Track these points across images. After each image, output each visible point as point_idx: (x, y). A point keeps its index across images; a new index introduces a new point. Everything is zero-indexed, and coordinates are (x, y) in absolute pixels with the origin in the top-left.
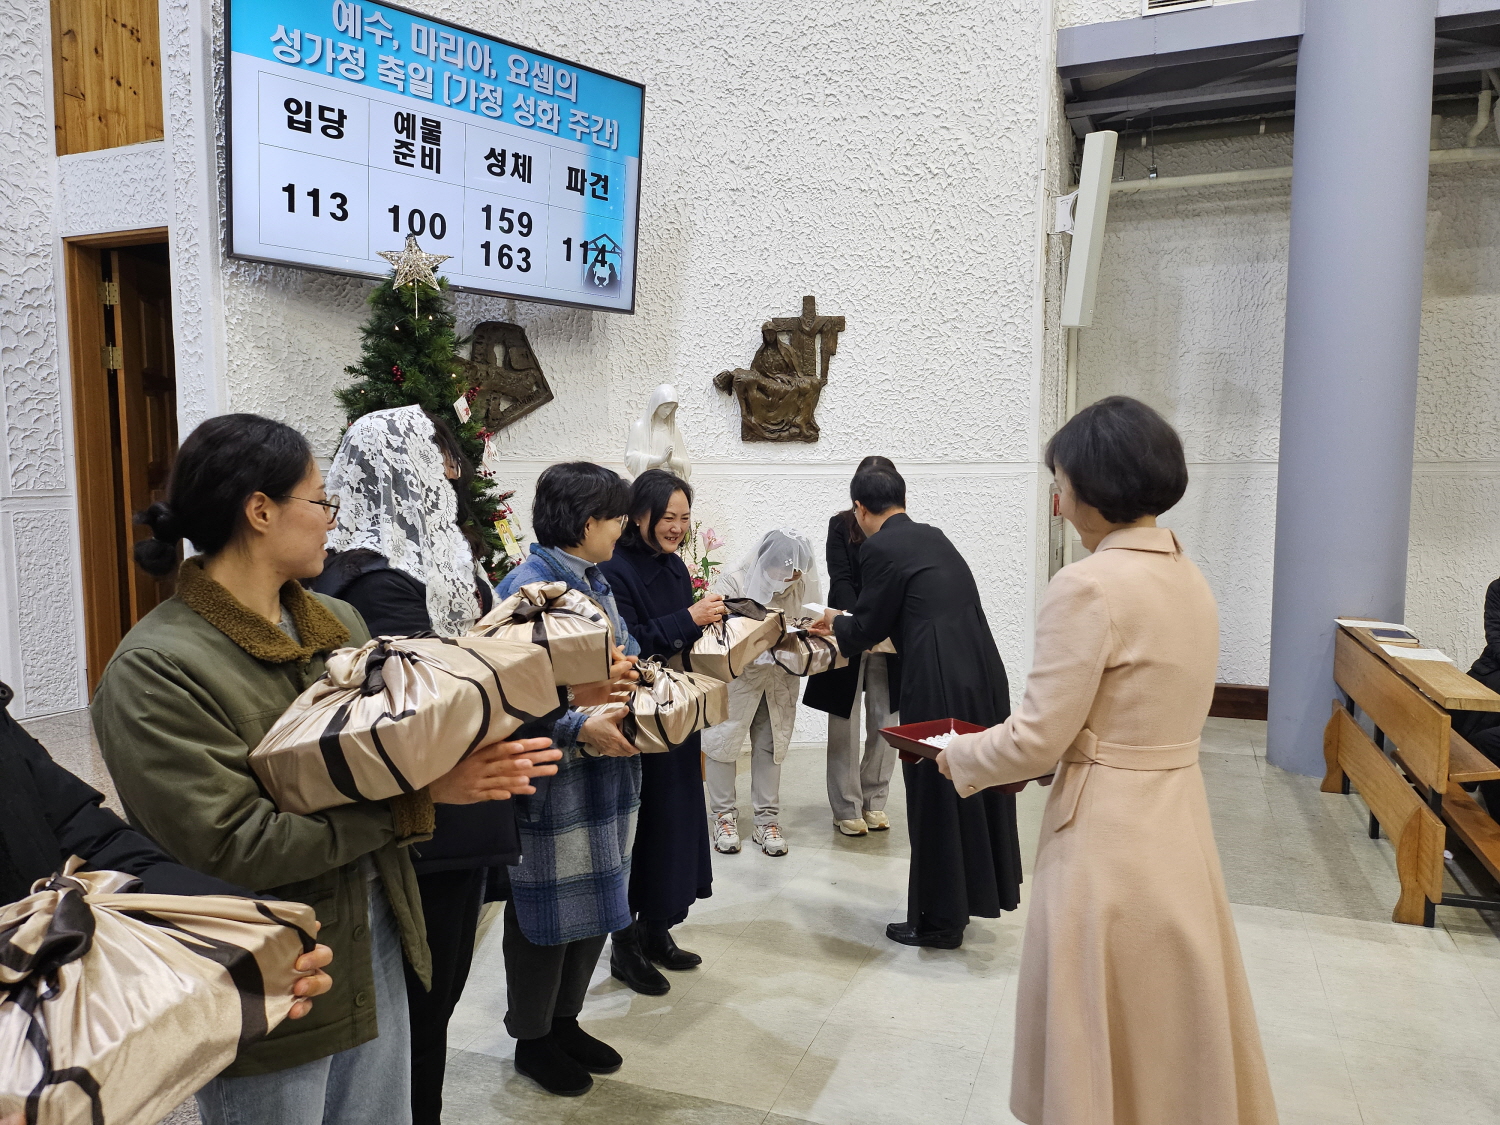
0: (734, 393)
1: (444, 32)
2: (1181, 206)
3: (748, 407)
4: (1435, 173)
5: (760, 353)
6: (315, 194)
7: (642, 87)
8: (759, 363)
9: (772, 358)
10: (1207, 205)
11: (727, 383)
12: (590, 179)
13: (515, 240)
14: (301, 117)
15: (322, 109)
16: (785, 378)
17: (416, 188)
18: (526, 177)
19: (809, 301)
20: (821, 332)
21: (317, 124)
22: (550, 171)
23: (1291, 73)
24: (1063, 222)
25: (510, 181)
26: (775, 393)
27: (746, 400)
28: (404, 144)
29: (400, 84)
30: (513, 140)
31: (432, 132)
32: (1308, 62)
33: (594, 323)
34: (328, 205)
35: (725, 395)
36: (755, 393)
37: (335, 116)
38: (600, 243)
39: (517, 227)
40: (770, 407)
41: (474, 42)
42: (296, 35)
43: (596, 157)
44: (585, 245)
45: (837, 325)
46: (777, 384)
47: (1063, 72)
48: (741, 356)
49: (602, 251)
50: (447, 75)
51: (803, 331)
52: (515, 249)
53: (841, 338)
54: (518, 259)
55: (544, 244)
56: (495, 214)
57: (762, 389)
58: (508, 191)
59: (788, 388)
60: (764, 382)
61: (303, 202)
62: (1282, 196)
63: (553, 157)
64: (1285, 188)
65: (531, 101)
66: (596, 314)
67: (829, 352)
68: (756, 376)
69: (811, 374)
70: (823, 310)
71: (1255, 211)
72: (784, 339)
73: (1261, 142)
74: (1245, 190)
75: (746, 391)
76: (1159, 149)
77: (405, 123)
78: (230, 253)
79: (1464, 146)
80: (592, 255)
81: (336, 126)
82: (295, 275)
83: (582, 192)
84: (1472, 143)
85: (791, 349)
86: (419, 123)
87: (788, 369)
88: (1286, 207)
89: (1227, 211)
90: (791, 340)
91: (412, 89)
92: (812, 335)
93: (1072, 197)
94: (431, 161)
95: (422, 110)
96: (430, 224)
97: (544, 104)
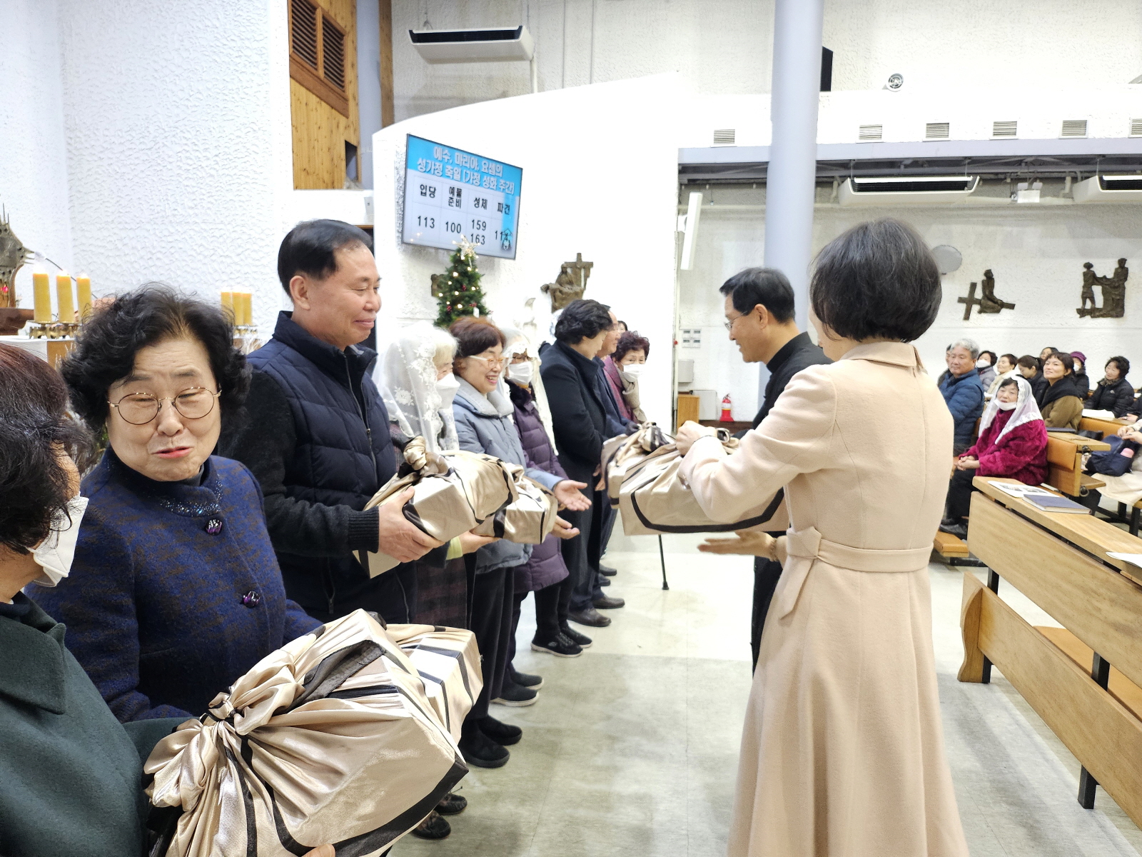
0: (549, 293)
1: (465, 155)
2: (723, 216)
3: (554, 298)
4: (816, 210)
5: (560, 276)
6: (426, 219)
7: (522, 169)
8: (559, 281)
9: (564, 278)
10: (732, 216)
11: (546, 289)
12: (504, 206)
13: (481, 232)
14: (424, 191)
15: (430, 187)
16: (569, 286)
17: (454, 215)
18: (485, 207)
19: (579, 255)
20: (584, 268)
21: (428, 193)
22: (492, 205)
23: (765, 170)
24: (681, 228)
25: (481, 209)
26: (566, 293)
27: (554, 296)
28: (452, 198)
29: (451, 176)
30: (483, 193)
31: (459, 195)
32: (770, 168)
33: (495, 263)
34: (430, 222)
35: (545, 293)
36: (558, 294)
37: (432, 190)
38: (506, 232)
39: (482, 227)
40: (563, 299)
41: (473, 158)
42: (424, 161)
43: (507, 198)
44: (501, 233)
45: (591, 264)
46: (566, 289)
47: (679, 164)
48: (552, 278)
49: (507, 235)
50: (465, 171)
51: (577, 268)
52: (481, 236)
53: (591, 270)
54: (481, 239)
55: (489, 233)
56: (476, 222)
57: (561, 292)
58: (480, 214)
59: (571, 291)
60: (562, 288)
61: (423, 221)
62: (762, 216)
63: (494, 198)
64: (763, 211)
65: (488, 178)
66: (496, 259)
67: (587, 276)
68: (558, 286)
69: (580, 285)
70: (585, 259)
71: (751, 220)
72: (569, 270)
73: (754, 191)
74: (748, 212)
75: (554, 292)
76: (714, 190)
77: (452, 190)
78: (403, 242)
79: (828, 202)
80: (504, 237)
81: (433, 194)
82: (410, 247)
83: (502, 211)
84: (832, 200)
85: (572, 275)
86: (456, 190)
87: (571, 283)
88: (763, 219)
89: (741, 219)
90: (572, 271)
91: (455, 177)
92: (580, 269)
93: (685, 217)
94: (459, 204)
95: (457, 185)
96: (456, 228)
97: (492, 179)
